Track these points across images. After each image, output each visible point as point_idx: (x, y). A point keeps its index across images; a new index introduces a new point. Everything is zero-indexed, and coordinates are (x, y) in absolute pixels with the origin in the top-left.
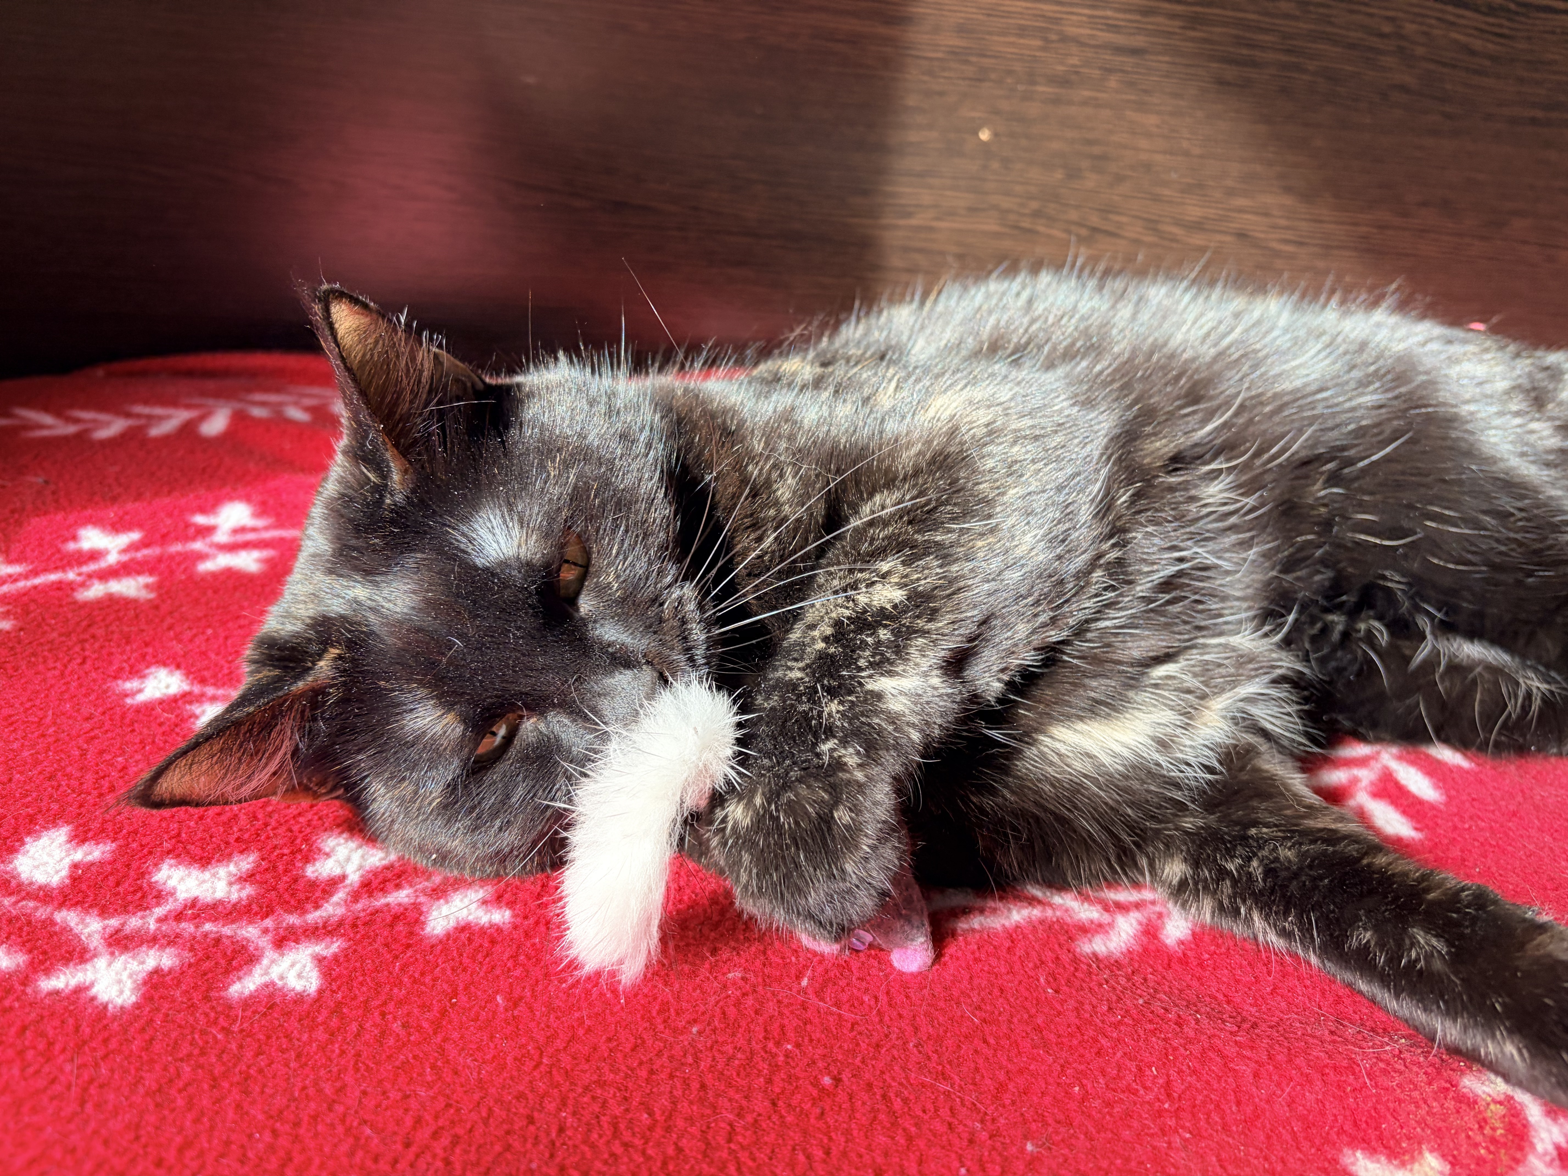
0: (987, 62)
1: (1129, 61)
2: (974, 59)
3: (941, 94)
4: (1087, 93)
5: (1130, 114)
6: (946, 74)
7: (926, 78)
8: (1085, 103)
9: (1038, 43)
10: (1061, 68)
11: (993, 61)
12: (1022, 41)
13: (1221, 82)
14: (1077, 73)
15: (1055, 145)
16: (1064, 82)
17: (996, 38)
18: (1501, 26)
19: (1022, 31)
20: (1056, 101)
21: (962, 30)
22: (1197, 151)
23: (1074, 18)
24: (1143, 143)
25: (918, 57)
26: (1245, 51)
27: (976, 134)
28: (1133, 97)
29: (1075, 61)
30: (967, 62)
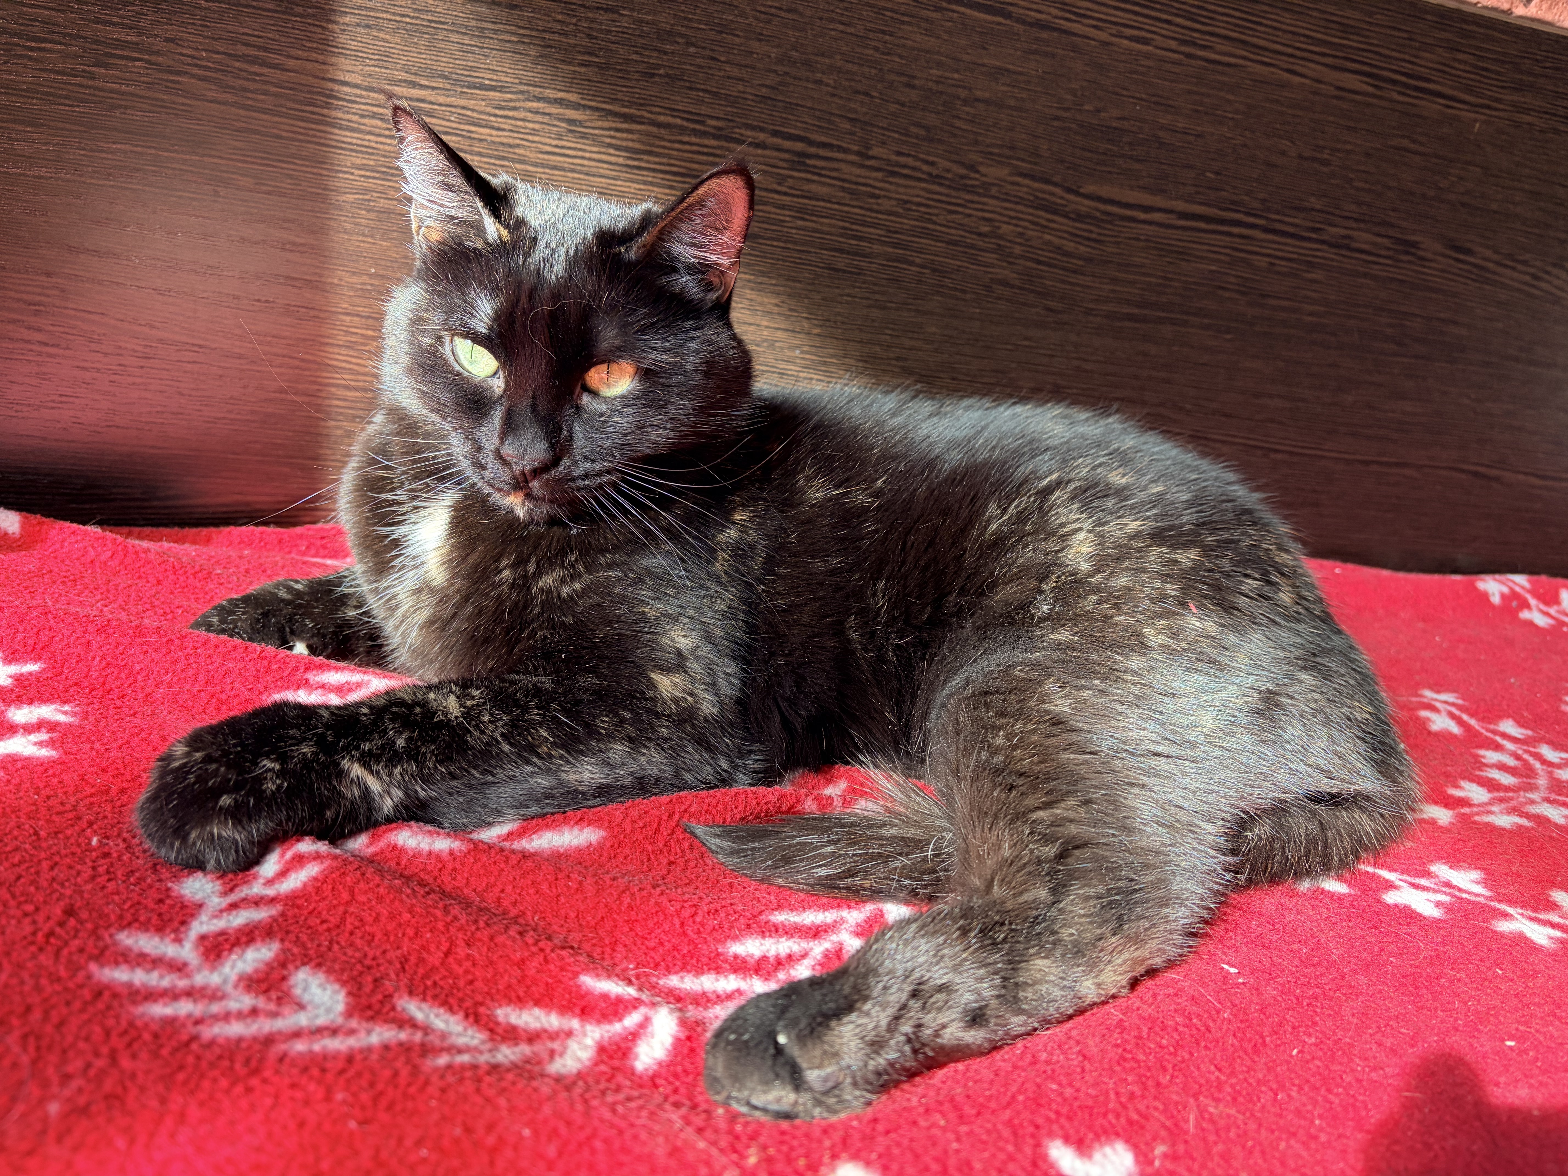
18: (1091, 232)
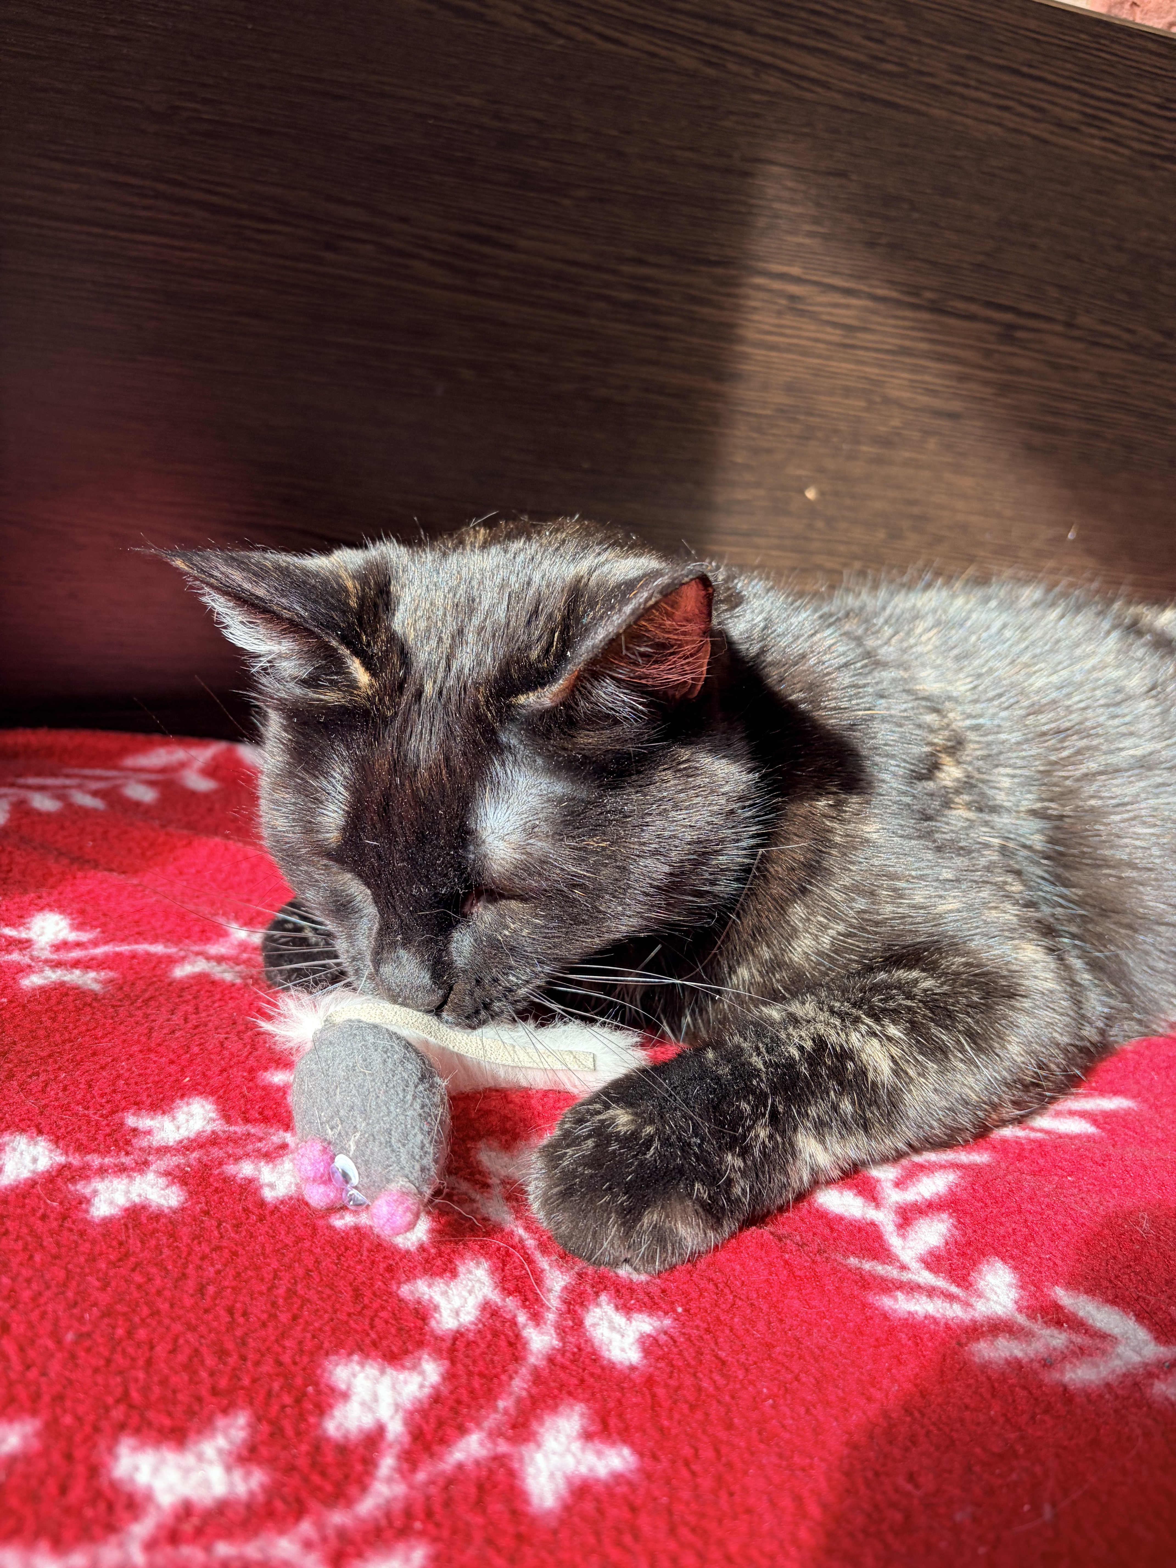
0: (813, 420)
1: (945, 424)
2: (802, 417)
3: (769, 451)
4: (907, 454)
5: (948, 476)
6: (774, 431)
7: (754, 435)
8: (906, 463)
9: (862, 404)
10: (882, 429)
11: (818, 420)
12: (846, 401)
13: (1029, 447)
14: (898, 434)
15: (878, 505)
16: (885, 442)
17: (823, 398)
19: (848, 392)
20: (879, 461)
21: (790, 388)
22: (1008, 513)
23: (896, 381)
24: (960, 504)
25: (748, 414)
26: (1051, 419)
27: (802, 492)
28: (950, 460)
29: (896, 422)
30: (795, 420)
